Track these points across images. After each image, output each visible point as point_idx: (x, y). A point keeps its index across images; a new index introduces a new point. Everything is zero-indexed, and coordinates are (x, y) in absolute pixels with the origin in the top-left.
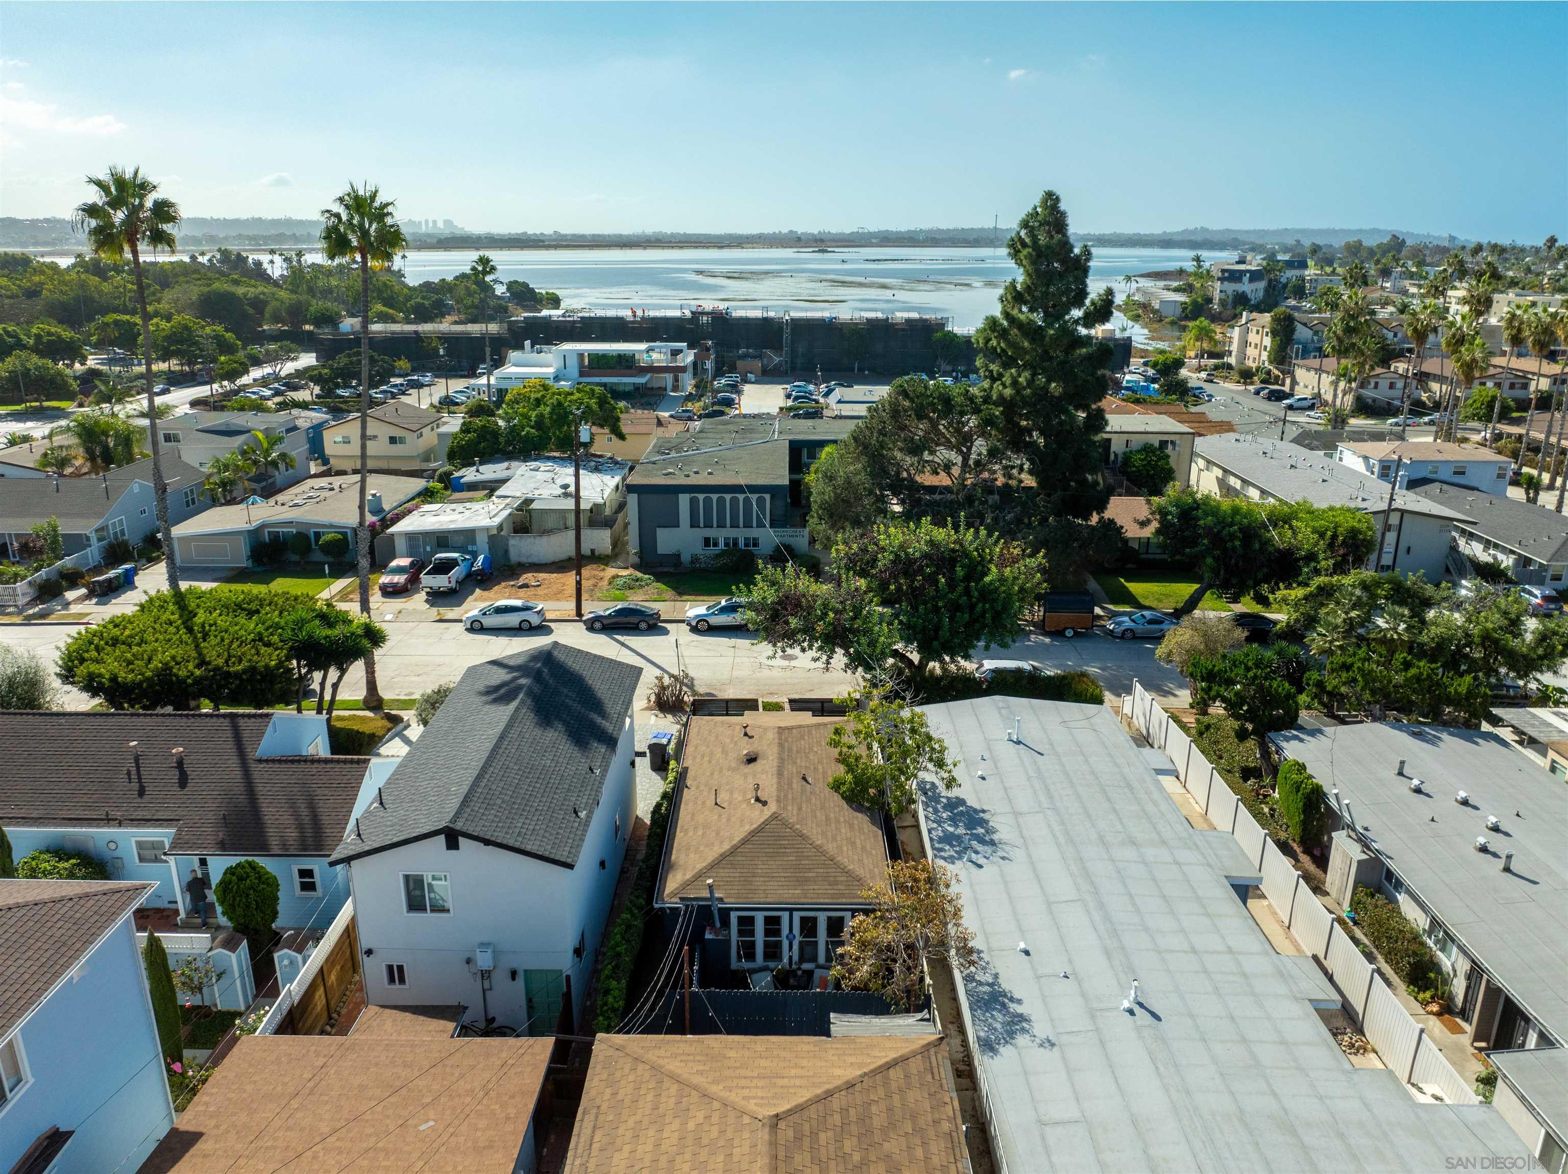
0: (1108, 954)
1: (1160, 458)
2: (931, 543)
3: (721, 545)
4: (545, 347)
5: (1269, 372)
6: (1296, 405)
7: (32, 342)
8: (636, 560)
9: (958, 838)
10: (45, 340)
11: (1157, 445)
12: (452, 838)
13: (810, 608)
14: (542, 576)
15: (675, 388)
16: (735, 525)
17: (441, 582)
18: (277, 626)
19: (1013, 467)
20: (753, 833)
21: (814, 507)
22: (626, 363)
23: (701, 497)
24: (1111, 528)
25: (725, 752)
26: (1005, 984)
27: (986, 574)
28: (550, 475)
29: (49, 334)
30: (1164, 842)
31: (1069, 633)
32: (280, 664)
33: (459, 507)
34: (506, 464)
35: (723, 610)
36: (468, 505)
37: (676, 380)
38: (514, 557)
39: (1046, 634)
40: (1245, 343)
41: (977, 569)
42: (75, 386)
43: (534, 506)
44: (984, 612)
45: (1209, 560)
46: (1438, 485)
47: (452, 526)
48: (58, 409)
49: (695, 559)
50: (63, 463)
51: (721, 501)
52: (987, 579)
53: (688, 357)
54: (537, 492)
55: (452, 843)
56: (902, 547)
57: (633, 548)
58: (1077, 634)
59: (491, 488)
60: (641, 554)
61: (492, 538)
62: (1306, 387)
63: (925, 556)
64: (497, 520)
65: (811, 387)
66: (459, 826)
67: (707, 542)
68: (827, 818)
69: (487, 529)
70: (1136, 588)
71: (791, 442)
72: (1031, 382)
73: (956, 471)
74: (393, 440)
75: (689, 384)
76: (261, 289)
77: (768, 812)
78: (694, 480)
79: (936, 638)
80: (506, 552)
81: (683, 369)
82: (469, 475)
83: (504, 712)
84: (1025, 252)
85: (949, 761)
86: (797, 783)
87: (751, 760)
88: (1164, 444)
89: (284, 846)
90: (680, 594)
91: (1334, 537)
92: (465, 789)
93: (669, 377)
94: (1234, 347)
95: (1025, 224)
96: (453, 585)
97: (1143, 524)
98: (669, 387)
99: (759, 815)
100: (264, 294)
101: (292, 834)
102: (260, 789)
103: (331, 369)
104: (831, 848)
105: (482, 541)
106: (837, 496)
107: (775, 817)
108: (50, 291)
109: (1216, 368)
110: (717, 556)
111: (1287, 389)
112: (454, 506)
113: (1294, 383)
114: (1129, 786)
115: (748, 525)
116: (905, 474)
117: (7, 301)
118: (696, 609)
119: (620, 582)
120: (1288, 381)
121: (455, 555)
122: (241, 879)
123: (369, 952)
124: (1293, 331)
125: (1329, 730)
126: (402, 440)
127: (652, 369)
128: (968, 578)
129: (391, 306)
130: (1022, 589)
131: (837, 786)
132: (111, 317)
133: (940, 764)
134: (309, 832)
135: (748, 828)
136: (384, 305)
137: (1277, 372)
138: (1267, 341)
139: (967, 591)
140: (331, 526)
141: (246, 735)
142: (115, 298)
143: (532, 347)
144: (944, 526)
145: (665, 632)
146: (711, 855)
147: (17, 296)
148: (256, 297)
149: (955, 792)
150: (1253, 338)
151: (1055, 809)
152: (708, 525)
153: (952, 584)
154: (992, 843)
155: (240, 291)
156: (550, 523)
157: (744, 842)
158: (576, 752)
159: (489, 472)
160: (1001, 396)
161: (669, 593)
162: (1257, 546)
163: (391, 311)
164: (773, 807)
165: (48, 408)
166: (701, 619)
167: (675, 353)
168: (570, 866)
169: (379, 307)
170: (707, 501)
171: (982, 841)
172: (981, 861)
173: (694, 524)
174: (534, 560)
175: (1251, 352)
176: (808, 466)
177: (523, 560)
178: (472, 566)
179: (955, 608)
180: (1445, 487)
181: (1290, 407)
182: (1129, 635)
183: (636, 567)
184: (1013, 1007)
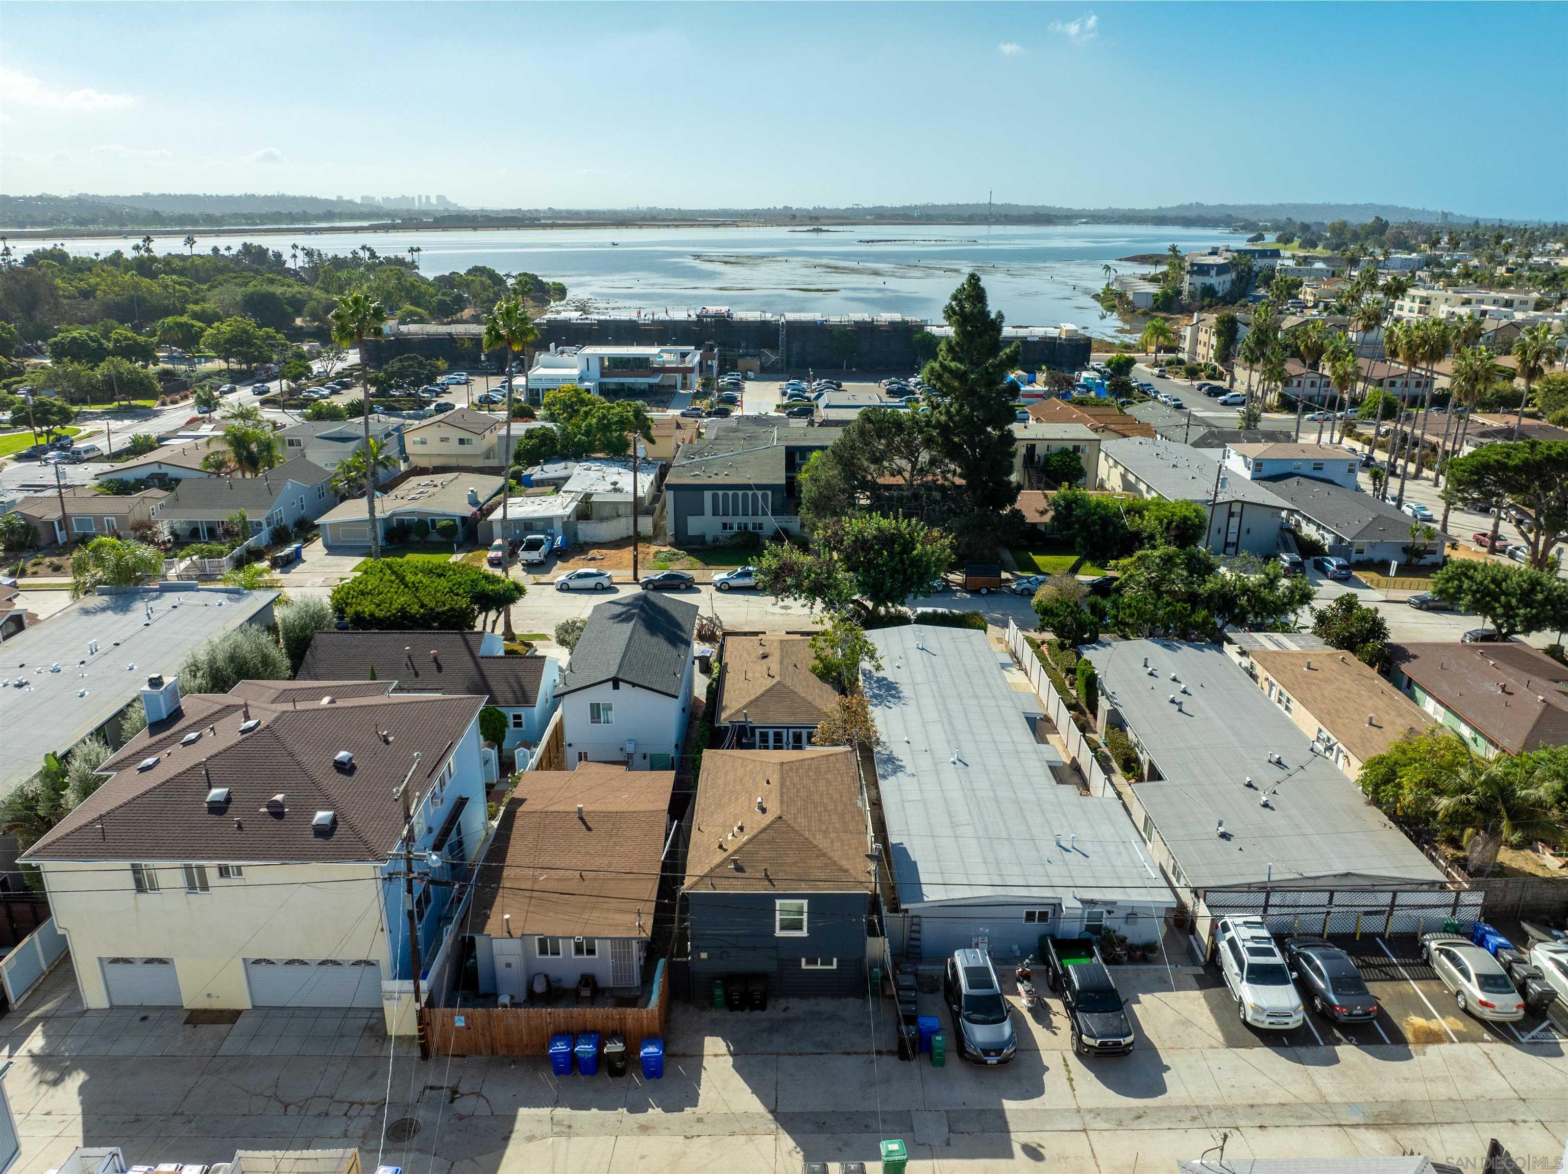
0: (949, 742)
1: (1073, 460)
2: (879, 529)
3: (735, 526)
4: (567, 348)
5: (1214, 369)
6: (1230, 401)
7: (111, 345)
8: (672, 539)
9: (881, 696)
10: (124, 343)
11: (1071, 449)
12: (616, 683)
13: (800, 572)
14: (604, 551)
15: (684, 387)
16: (745, 514)
17: (534, 556)
18: (460, 584)
19: (949, 472)
20: (767, 691)
21: (804, 501)
22: (641, 365)
23: (720, 493)
24: (1017, 515)
25: (749, 654)
26: (895, 754)
27: (914, 549)
28: (600, 474)
29: (126, 338)
30: (994, 697)
31: (984, 591)
32: (468, 607)
33: (537, 500)
34: (563, 465)
35: (740, 575)
36: (543, 498)
37: (685, 378)
38: (581, 538)
39: (968, 592)
40: (1195, 341)
41: (908, 546)
42: (159, 387)
43: (594, 499)
44: (913, 574)
45: (1079, 539)
46: (1297, 478)
47: (536, 515)
48: (144, 407)
49: (716, 539)
50: (220, 465)
51: (735, 497)
52: (915, 552)
53: (695, 358)
54: (593, 488)
55: (616, 687)
56: (860, 532)
57: (670, 532)
58: (989, 592)
59: (557, 485)
60: (676, 535)
61: (565, 524)
62: (1243, 383)
63: (875, 537)
64: (569, 511)
65: (805, 385)
66: (620, 676)
67: (725, 526)
68: (808, 686)
69: (562, 517)
70: (1039, 559)
71: (787, 448)
72: (958, 412)
73: (907, 475)
74: (462, 441)
75: (696, 382)
76: (296, 289)
77: (775, 681)
78: (715, 480)
79: (882, 591)
80: (576, 534)
81: (691, 370)
82: (536, 472)
83: (628, 627)
84: (954, 318)
85: (877, 655)
86: (791, 668)
87: (765, 657)
88: (1076, 449)
89: (507, 702)
90: (707, 564)
91: (1170, 523)
92: (618, 661)
93: (679, 377)
94: (1186, 345)
95: (955, 298)
96: (542, 558)
97: (1043, 513)
98: (679, 385)
99: (770, 683)
100: (300, 293)
101: (510, 696)
102: (487, 673)
103: (386, 371)
104: (810, 698)
105: (558, 526)
106: (820, 493)
107: (779, 683)
108: (104, 291)
109: (1170, 363)
110: (733, 536)
111: (1225, 385)
112: (532, 499)
113: (1233, 379)
114: (983, 671)
115: (755, 513)
116: (869, 477)
117: (65, 301)
118: (720, 575)
119: (662, 556)
120: (1228, 378)
121: (542, 537)
122: (490, 715)
123: (570, 745)
124: (1236, 331)
125: (1114, 644)
126: (469, 441)
127: (663, 370)
128: (901, 553)
129: (418, 305)
130: (938, 559)
131: (814, 670)
132: (170, 320)
133: (872, 657)
134: (519, 694)
135: (764, 689)
136: (412, 304)
137: (1221, 369)
138: (1214, 340)
139: (902, 561)
140: (444, 515)
141: (471, 643)
142: (167, 297)
143: (556, 347)
144: (888, 518)
145: (699, 591)
146: (745, 701)
147: (75, 298)
148: (293, 297)
149: (881, 674)
150: (1202, 337)
151: (937, 682)
152: (726, 514)
153: (891, 555)
154: (899, 698)
155: (278, 290)
156: (606, 512)
157: (762, 695)
158: (670, 648)
159: (553, 470)
160: (938, 421)
161: (698, 564)
162: (1111, 529)
163: (419, 310)
164: (777, 678)
165: (136, 407)
166: (724, 582)
167: (684, 355)
168: (676, 697)
169: (408, 307)
170: (725, 496)
171: (893, 696)
172: (891, 705)
173: (715, 513)
174: (595, 540)
175: (1201, 349)
176: (800, 466)
177: (588, 540)
178: (553, 544)
179: (895, 571)
180: (1302, 480)
181: (1225, 403)
182: (1026, 592)
183: (671, 545)
184: (898, 763)
